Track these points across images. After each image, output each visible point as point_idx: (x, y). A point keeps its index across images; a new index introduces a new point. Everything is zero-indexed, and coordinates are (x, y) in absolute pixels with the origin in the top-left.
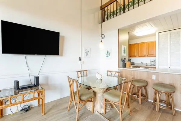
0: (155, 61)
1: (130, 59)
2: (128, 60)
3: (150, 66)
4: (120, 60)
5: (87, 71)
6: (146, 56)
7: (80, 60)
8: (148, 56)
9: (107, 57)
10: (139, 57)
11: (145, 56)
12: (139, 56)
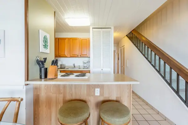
0: (88, 62)
1: (57, 60)
2: (53, 62)
3: (83, 68)
6: (79, 56)
8: (81, 57)
10: (71, 57)
11: (77, 57)
12: (71, 55)
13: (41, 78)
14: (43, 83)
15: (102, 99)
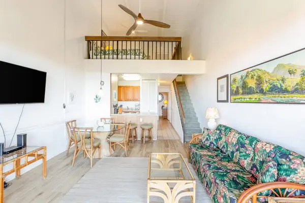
0: (139, 105)
3: (135, 110)
4: (112, 106)
5: (75, 121)
7: (64, 107)
8: (133, 100)
9: (96, 102)
10: (125, 101)
13: (115, 113)
14: (116, 115)
15: (143, 123)
